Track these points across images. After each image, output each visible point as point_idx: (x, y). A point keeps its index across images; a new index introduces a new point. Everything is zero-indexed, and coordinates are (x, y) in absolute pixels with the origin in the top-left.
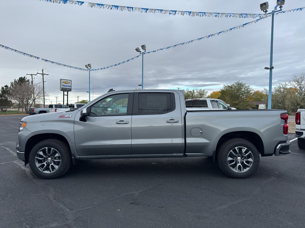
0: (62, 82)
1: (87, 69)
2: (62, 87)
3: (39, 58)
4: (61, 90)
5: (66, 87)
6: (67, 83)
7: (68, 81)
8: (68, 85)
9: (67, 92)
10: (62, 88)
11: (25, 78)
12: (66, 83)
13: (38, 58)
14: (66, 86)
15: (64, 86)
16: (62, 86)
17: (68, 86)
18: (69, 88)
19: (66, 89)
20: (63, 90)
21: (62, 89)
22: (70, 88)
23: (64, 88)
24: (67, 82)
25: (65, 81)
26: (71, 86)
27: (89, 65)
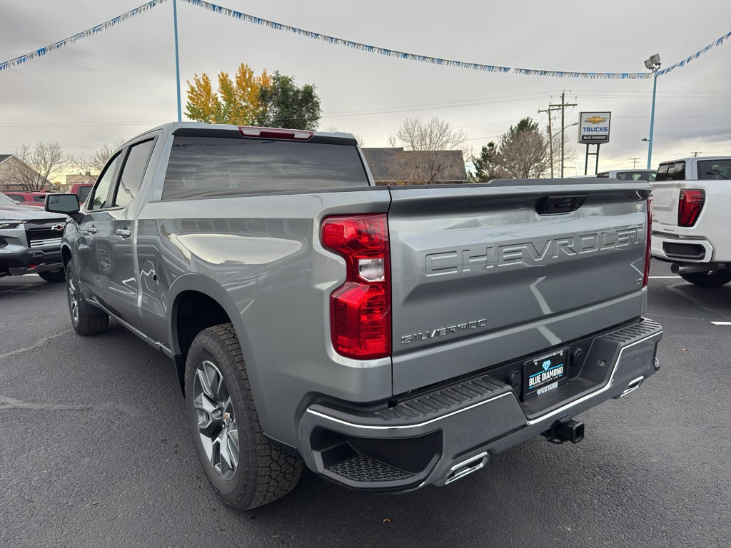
0: (583, 120)
1: (651, 71)
2: (584, 133)
3: (509, 69)
4: (580, 142)
5: (595, 133)
6: (598, 122)
7: (602, 116)
8: (602, 125)
9: (596, 145)
10: (583, 136)
11: (529, 121)
12: (594, 122)
13: (506, 69)
14: (595, 129)
15: (589, 129)
16: (582, 130)
17: (601, 129)
18: (602, 133)
19: (594, 139)
20: (586, 140)
21: (583, 139)
22: (606, 133)
23: (587, 136)
24: (597, 119)
25: (594, 117)
26: (607, 129)
27: (652, 58)
